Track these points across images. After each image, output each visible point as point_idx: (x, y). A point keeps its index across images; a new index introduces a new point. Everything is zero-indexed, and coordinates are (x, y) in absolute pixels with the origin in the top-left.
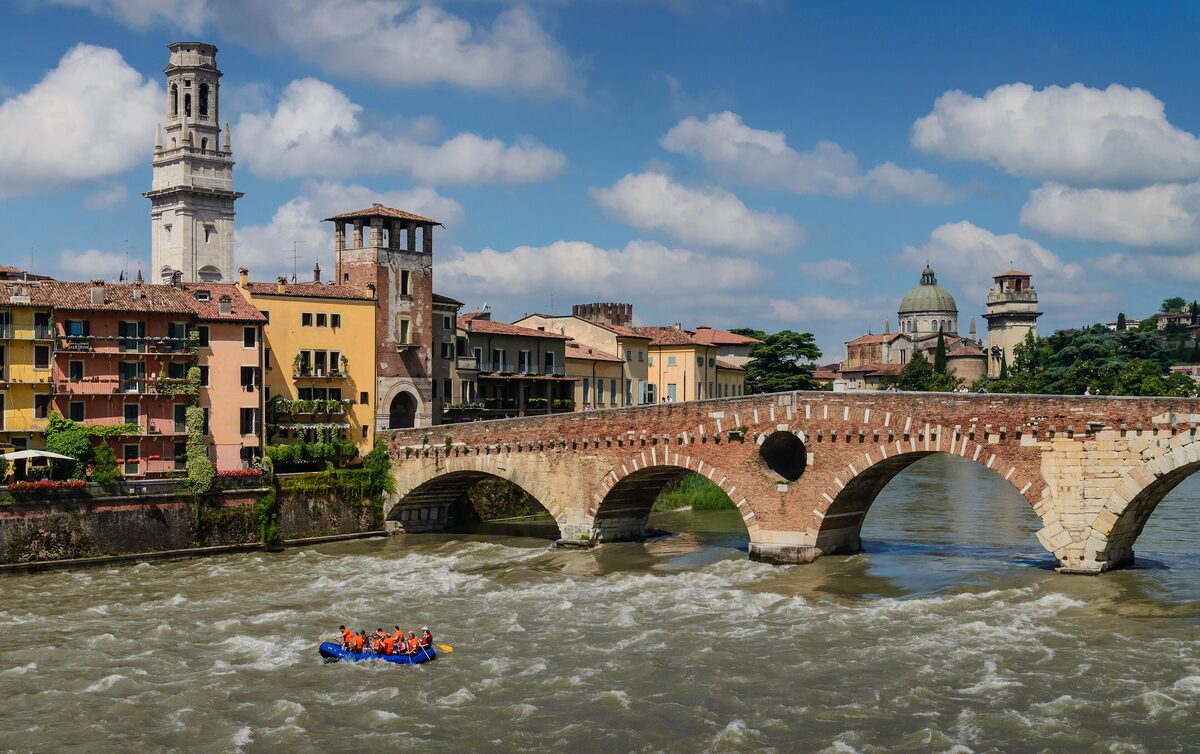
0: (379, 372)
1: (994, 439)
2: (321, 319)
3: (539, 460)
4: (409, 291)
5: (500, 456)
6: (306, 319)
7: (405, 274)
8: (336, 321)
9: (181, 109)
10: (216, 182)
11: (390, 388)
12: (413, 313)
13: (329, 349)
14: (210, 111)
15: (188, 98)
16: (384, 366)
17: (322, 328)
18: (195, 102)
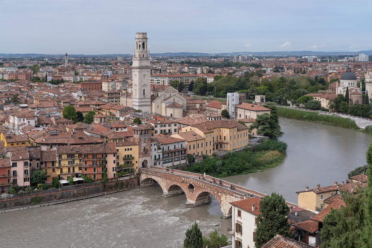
0: (139, 157)
1: (216, 192)
2: (128, 149)
3: (161, 179)
4: (146, 142)
5: (156, 177)
6: (126, 150)
7: (145, 139)
8: (131, 149)
9: (138, 48)
10: (146, 64)
11: (142, 160)
12: (147, 145)
13: (130, 154)
14: (145, 48)
15: (140, 45)
16: (140, 156)
17: (129, 151)
18: (141, 46)
